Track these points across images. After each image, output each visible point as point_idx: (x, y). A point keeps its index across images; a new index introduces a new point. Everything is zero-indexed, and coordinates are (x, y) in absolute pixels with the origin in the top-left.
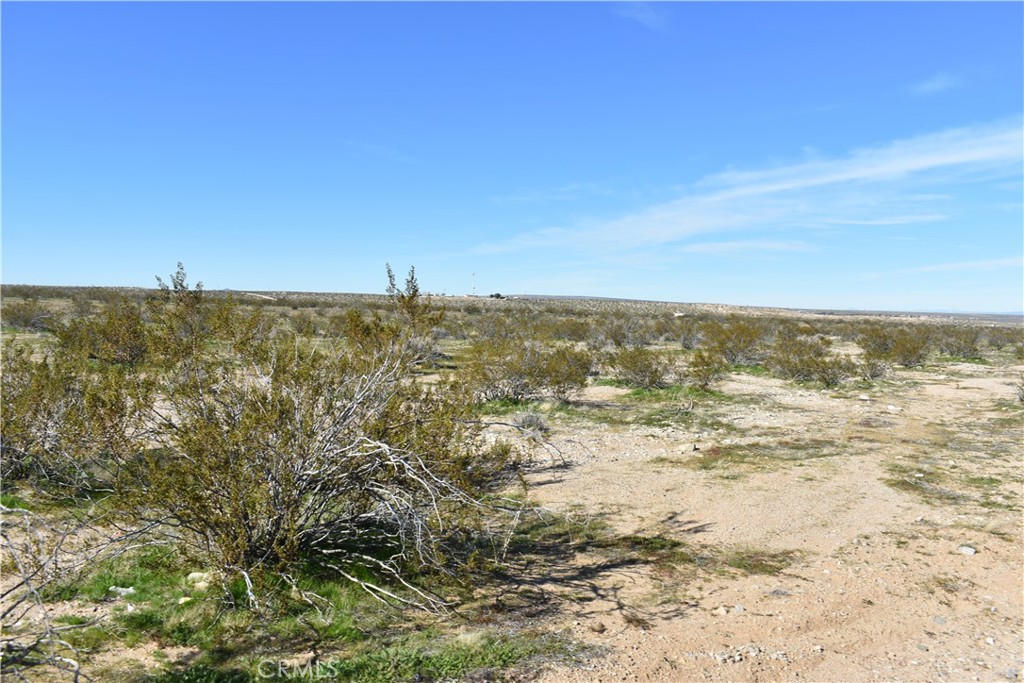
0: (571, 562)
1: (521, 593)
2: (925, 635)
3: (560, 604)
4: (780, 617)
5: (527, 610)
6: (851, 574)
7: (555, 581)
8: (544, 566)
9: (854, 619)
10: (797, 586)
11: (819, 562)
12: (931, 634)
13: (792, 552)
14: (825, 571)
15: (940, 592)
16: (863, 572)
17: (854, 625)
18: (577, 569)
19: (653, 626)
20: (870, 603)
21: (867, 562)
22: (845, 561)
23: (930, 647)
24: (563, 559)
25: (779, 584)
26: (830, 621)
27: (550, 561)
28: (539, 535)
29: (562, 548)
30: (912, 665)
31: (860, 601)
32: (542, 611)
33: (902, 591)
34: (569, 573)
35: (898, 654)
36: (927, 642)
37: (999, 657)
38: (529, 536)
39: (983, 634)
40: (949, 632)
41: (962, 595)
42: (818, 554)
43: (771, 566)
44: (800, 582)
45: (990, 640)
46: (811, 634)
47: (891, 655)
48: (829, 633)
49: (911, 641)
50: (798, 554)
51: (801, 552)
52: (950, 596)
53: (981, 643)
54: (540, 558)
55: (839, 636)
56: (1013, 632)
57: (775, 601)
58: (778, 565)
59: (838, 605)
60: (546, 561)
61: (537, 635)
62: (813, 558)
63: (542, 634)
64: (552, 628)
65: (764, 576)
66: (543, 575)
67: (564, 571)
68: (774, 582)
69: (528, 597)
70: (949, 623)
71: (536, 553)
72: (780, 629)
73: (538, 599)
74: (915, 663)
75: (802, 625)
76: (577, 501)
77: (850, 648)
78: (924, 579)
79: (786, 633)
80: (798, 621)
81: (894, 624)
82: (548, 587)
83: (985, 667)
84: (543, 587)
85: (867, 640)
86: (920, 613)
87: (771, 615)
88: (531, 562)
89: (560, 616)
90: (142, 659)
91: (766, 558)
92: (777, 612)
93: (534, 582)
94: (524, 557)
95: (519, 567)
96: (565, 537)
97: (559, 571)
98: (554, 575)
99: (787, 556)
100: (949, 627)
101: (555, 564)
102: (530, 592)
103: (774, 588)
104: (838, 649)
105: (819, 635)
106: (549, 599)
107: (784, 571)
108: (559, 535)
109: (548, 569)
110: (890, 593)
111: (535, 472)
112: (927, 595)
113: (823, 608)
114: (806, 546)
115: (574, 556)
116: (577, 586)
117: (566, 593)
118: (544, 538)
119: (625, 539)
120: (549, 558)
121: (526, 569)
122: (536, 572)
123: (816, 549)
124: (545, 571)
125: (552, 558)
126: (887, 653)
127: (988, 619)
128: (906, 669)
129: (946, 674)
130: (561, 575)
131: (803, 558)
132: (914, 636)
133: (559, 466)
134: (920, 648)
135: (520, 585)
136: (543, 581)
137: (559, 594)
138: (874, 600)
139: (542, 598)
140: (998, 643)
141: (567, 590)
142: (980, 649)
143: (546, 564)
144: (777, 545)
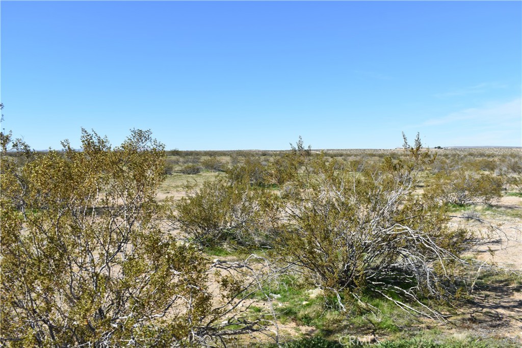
0: (512, 297)
1: (485, 313)
3: (510, 321)
5: (490, 323)
7: (504, 307)
8: (496, 298)
18: (516, 301)
24: (506, 295)
27: (499, 296)
28: (489, 280)
29: (505, 289)
32: (499, 324)
34: (512, 304)
38: (483, 281)
54: (492, 294)
60: (496, 295)
61: (500, 338)
63: (504, 338)
64: (507, 335)
66: (496, 304)
67: (508, 302)
69: (490, 316)
71: (489, 291)
73: (496, 317)
76: (510, 262)
82: (500, 311)
84: (497, 310)
88: (487, 296)
89: (511, 328)
90: (289, 331)
93: (491, 307)
94: (483, 292)
95: (481, 298)
96: (507, 282)
97: (505, 302)
98: (503, 304)
101: (502, 298)
102: (491, 313)
106: (503, 318)
108: (501, 282)
109: (498, 300)
111: (479, 244)
115: (513, 294)
116: (518, 312)
117: (512, 315)
118: (492, 282)
120: (497, 294)
121: (485, 300)
122: (491, 302)
124: (497, 301)
125: (500, 294)
130: (507, 305)
133: (493, 242)
135: (483, 308)
136: (497, 307)
137: (508, 315)
139: (498, 317)
141: (513, 313)
143: (496, 297)
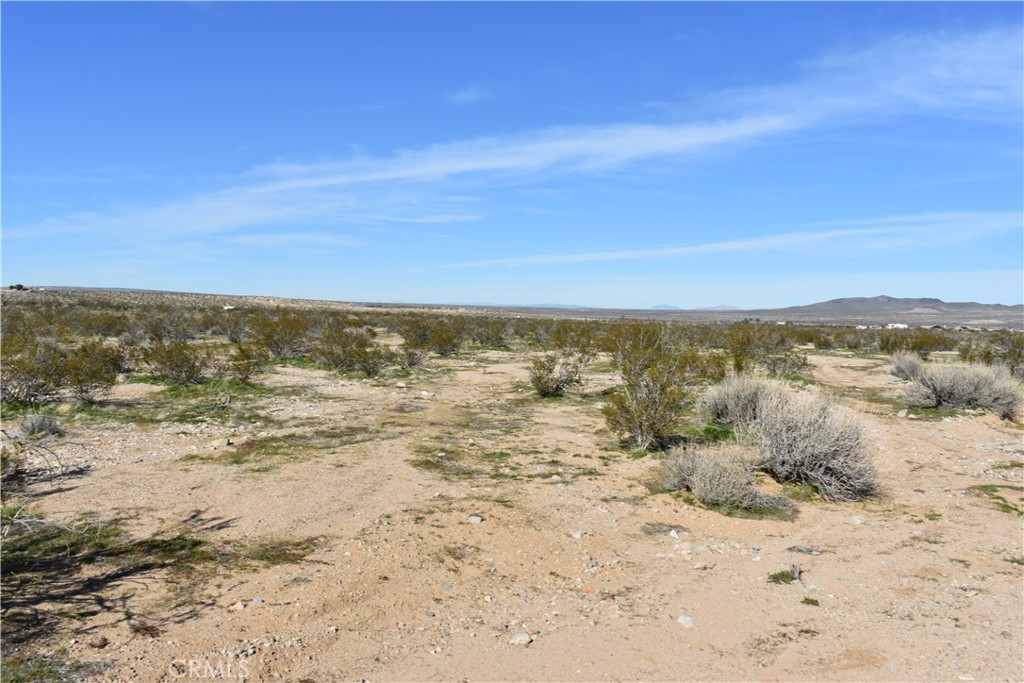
0: (76, 576)
1: (8, 617)
2: (433, 602)
3: (56, 623)
4: (298, 604)
5: (15, 635)
6: (370, 553)
7: (53, 598)
8: (41, 584)
9: (369, 596)
10: (318, 571)
11: (341, 546)
12: (438, 600)
13: (316, 538)
14: (347, 553)
15: (449, 560)
16: (381, 549)
17: (368, 602)
18: (81, 582)
19: (163, 632)
20: (386, 578)
21: (386, 540)
22: (366, 541)
23: (437, 612)
24: (66, 573)
25: (300, 571)
26: (345, 600)
27: (49, 578)
28: (40, 549)
29: (67, 561)
30: (419, 631)
31: (377, 577)
32: (33, 634)
33: (416, 563)
34: (72, 588)
35: (408, 623)
36: (435, 608)
37: (494, 612)
38: (26, 552)
39: (483, 593)
40: (454, 596)
41: (468, 561)
42: (341, 538)
43: (294, 554)
44: (322, 566)
45: (488, 598)
46: (328, 616)
47: (401, 625)
48: (345, 612)
49: (420, 609)
50: (322, 539)
51: (325, 537)
52: (457, 563)
53: (480, 602)
54: (37, 576)
55: (354, 614)
56: (508, 588)
57: (295, 589)
58: (302, 552)
59: (355, 585)
60: (44, 578)
61: (22, 662)
62: (336, 542)
63: (29, 660)
64: (43, 651)
65: (286, 565)
66: (39, 594)
67: (66, 586)
68: (295, 570)
69: (18, 621)
70: (455, 587)
71: (33, 571)
72: (296, 615)
73: (30, 621)
74: (422, 629)
75: (319, 609)
76: (87, 508)
77: (364, 624)
78: (436, 549)
79: (302, 619)
80: (314, 605)
81: (407, 595)
82: (44, 606)
83: (482, 623)
84: (37, 607)
85: (381, 614)
86: (430, 582)
87: (289, 603)
88: (25, 582)
89: (55, 636)
91: (290, 547)
92: (295, 599)
93: (24, 604)
94: (17, 576)
95: (9, 589)
96: (76, 546)
97: (60, 587)
98: (53, 592)
99: (311, 543)
100: (455, 590)
101: (55, 579)
102: (21, 614)
103: (295, 575)
104: (352, 627)
105: (335, 616)
106: (44, 620)
107: (307, 558)
108: (64, 548)
109: (46, 586)
110: (404, 567)
111: (43, 481)
112: (437, 565)
113: (340, 589)
114: (330, 531)
115: (80, 569)
116: (80, 601)
117: (66, 610)
118: (45, 554)
119: (141, 544)
120: (48, 574)
121: (18, 590)
122: (30, 592)
123: (340, 533)
124: (42, 589)
125: (53, 573)
126: (398, 624)
127: (488, 580)
128: (414, 636)
129: (448, 635)
130: (61, 591)
131: (326, 543)
132: (423, 605)
133: (72, 473)
134: (427, 614)
135: (8, 609)
136: (38, 601)
137: (56, 612)
138: (390, 576)
139: (36, 620)
140: (494, 600)
141: (67, 607)
142: (479, 608)
143: (44, 581)
144: (301, 534)
